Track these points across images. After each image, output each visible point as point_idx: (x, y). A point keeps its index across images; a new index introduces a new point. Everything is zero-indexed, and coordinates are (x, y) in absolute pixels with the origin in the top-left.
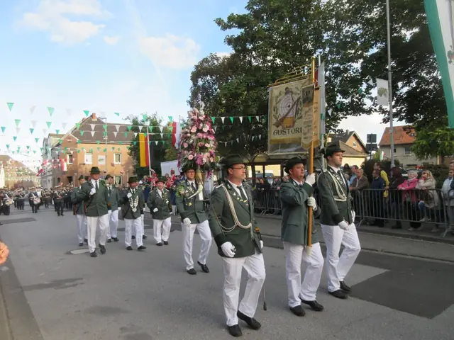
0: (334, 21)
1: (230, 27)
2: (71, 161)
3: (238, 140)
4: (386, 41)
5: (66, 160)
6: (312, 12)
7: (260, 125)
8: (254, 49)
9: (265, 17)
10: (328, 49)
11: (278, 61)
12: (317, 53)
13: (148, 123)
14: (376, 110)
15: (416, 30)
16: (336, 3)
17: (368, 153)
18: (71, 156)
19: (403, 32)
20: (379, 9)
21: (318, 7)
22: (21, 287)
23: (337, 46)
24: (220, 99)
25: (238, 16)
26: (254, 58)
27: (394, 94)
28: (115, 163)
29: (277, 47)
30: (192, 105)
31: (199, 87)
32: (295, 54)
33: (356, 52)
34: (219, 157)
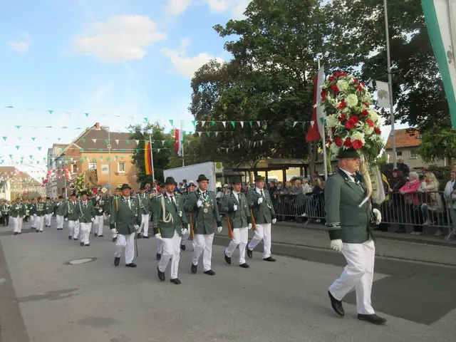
0: (333, 24)
1: (229, 33)
2: (75, 171)
3: (239, 145)
4: (386, 44)
5: (70, 170)
6: (311, 16)
7: (262, 131)
8: (254, 54)
9: (264, 23)
10: (327, 53)
11: (278, 66)
12: (318, 57)
13: (150, 132)
15: (417, 32)
16: (334, 7)
18: (75, 166)
19: (403, 34)
20: (378, 11)
21: (316, 11)
22: (16, 299)
23: (338, 49)
24: (222, 106)
25: (237, 22)
26: (255, 63)
27: (396, 96)
28: (119, 172)
29: (277, 52)
30: (193, 112)
31: (200, 93)
32: (295, 59)
33: (356, 55)
34: (221, 163)
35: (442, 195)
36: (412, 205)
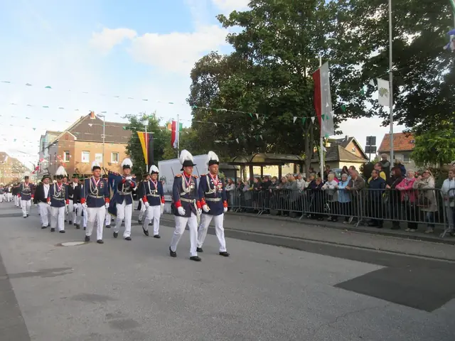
0: (336, 22)
1: (232, 24)
2: (68, 159)
5: (62, 157)
7: (259, 126)
8: (256, 47)
9: (267, 16)
12: (319, 54)
14: (376, 113)
15: (418, 34)
16: (339, 4)
17: (366, 159)
18: (68, 154)
19: (405, 35)
20: (381, 11)
21: (321, 8)
22: (7, 275)
23: (338, 47)
24: (220, 99)
25: (241, 13)
26: (256, 58)
27: (395, 98)
28: (112, 162)
30: (191, 104)
31: (199, 85)
32: (297, 55)
33: (358, 53)
36: (408, 202)
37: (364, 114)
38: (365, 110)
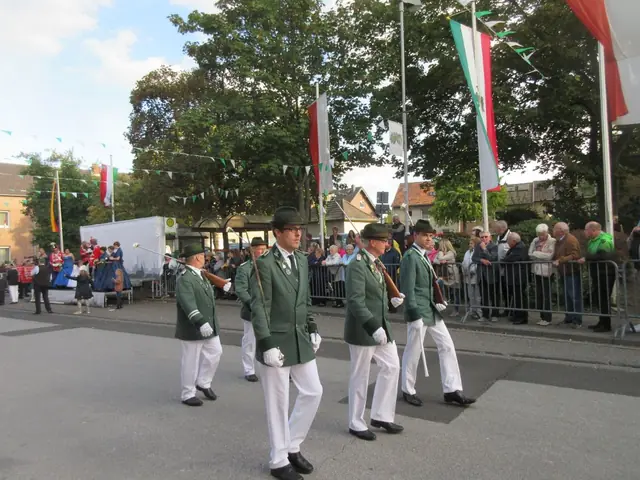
0: (337, 39)
1: (192, 30)
3: (202, 194)
4: (400, 73)
6: (308, 24)
7: (235, 175)
8: (228, 65)
9: (243, 22)
10: (328, 76)
11: (262, 86)
12: (316, 80)
13: (58, 165)
14: (388, 161)
15: (435, 62)
16: (340, 15)
17: (378, 216)
19: (421, 63)
20: (392, 30)
21: (316, 17)
23: (340, 73)
24: (176, 136)
25: (205, 15)
26: (228, 78)
27: (409, 141)
29: (260, 67)
30: (132, 141)
31: (143, 114)
32: (286, 79)
33: (364, 83)
34: (174, 219)
35: (460, 268)
37: (373, 162)
38: (374, 156)
